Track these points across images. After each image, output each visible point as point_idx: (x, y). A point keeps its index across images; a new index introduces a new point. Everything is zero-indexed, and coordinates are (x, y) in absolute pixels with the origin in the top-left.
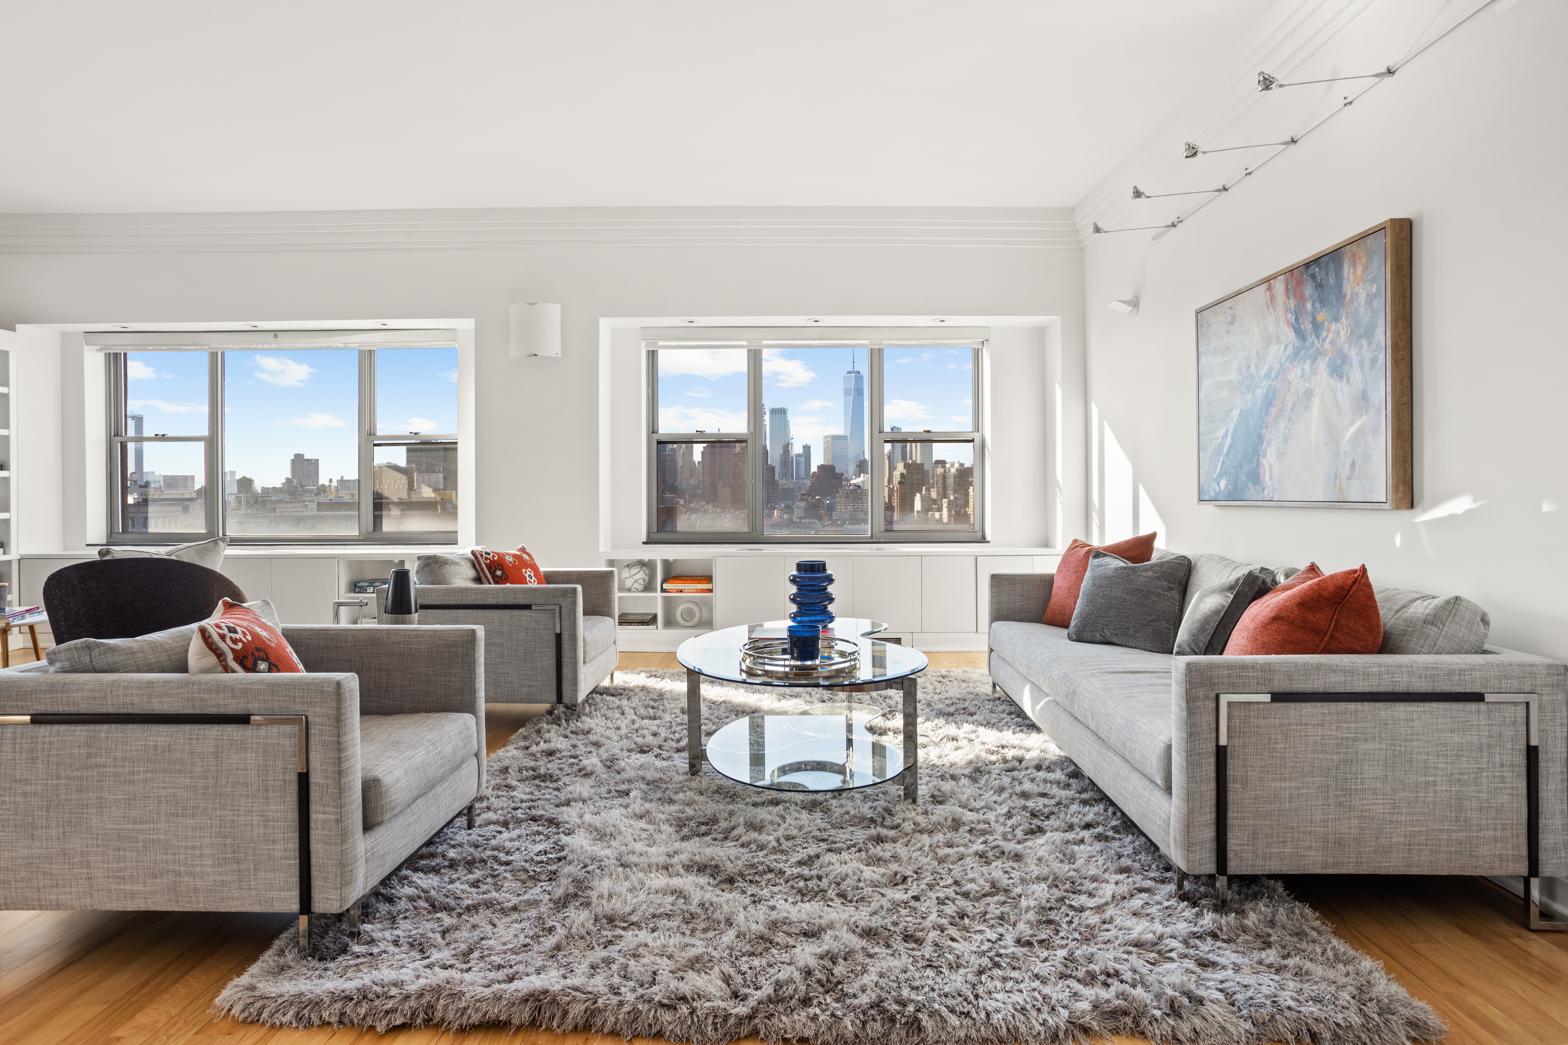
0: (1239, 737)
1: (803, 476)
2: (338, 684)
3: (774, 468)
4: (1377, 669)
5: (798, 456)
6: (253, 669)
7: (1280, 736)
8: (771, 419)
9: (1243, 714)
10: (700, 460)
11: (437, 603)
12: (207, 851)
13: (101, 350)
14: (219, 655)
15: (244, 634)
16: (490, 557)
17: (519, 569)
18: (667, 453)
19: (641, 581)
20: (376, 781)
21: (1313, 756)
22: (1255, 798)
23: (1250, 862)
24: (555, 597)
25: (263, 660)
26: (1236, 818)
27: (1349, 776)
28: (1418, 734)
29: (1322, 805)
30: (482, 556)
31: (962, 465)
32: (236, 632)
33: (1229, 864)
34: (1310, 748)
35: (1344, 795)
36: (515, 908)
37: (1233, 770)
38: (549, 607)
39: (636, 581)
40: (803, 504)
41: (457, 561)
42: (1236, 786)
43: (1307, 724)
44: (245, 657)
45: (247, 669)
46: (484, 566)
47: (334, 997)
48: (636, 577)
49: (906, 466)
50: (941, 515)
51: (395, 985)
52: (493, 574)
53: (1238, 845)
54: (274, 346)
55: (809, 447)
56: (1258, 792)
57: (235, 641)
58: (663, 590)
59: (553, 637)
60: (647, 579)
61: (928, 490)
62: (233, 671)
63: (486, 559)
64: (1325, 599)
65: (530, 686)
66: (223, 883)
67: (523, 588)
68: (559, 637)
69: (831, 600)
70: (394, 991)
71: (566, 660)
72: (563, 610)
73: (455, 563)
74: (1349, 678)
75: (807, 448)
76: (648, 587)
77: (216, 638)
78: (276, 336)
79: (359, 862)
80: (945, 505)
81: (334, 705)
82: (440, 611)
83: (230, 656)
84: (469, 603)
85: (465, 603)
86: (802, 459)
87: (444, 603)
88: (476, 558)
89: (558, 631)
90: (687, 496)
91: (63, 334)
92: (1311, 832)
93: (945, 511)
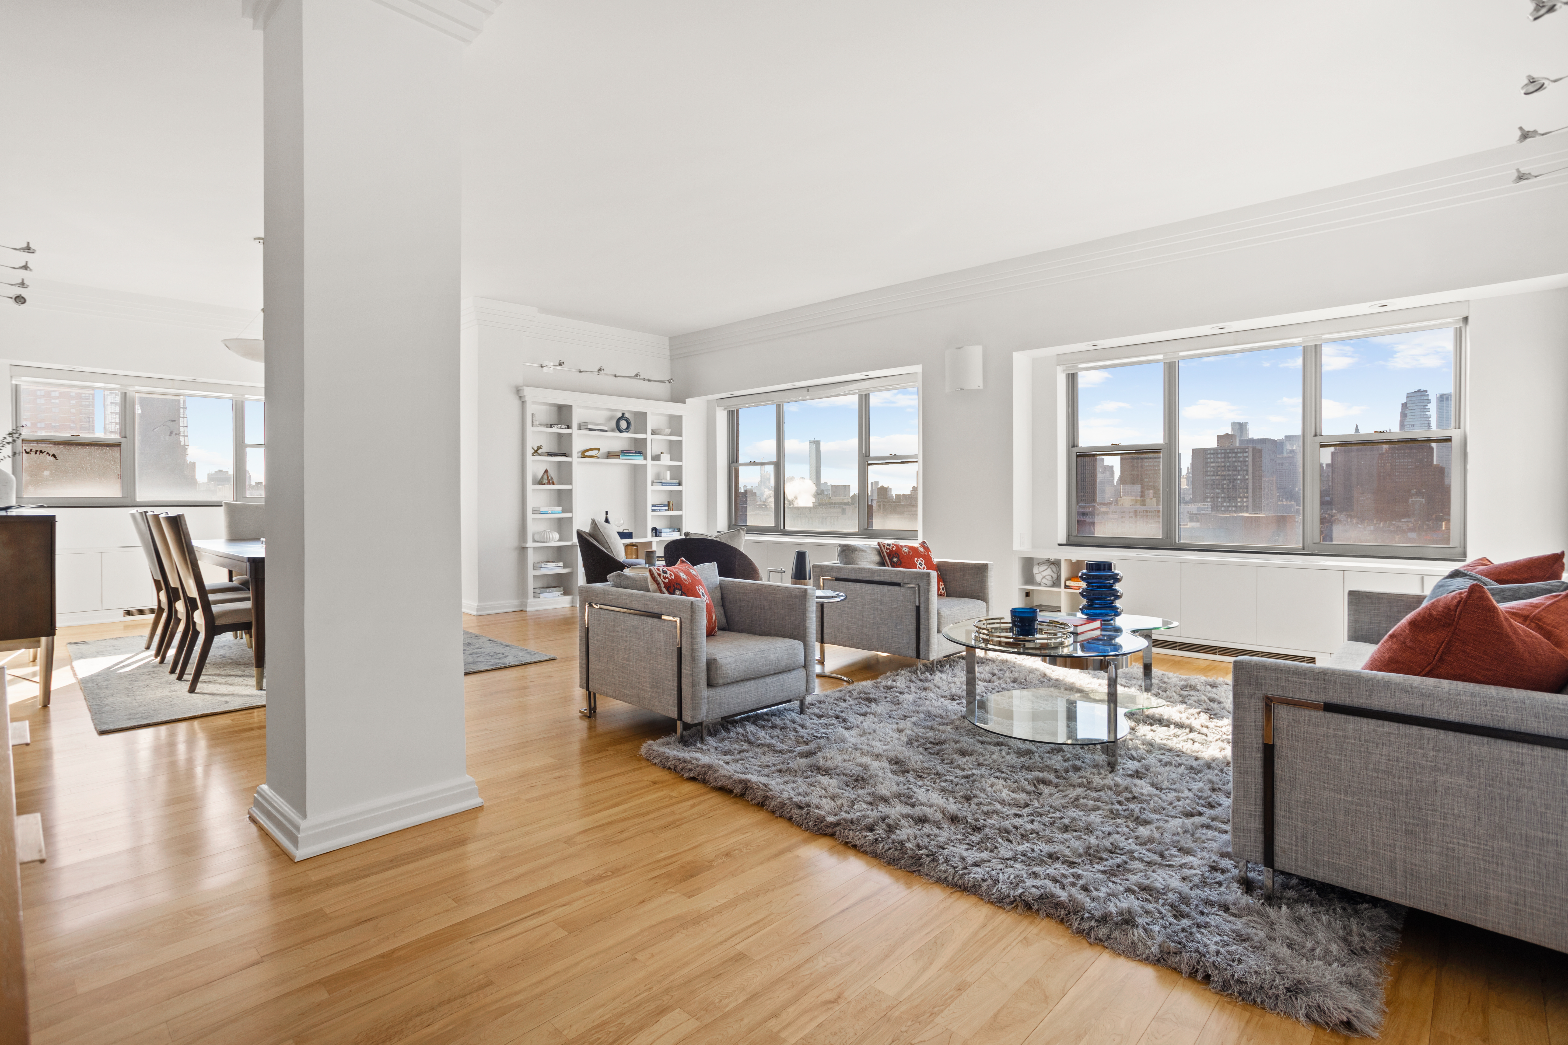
0: (1288, 740)
2: (692, 603)
4: (1469, 698)
6: (673, 593)
7: (1334, 747)
9: (1291, 718)
11: (845, 577)
12: (648, 680)
13: (724, 409)
14: (658, 584)
15: (671, 575)
16: (890, 547)
17: (912, 558)
19: (1049, 578)
20: (715, 660)
21: (1375, 775)
22: (1305, 802)
23: (1300, 863)
24: (915, 578)
25: (679, 590)
26: (1284, 817)
27: (1424, 806)
28: (1530, 781)
29: (1387, 828)
30: (884, 546)
32: (666, 573)
33: (1276, 859)
34: (1371, 766)
35: (1418, 825)
36: (780, 752)
37: (1281, 769)
38: (911, 586)
39: (1044, 577)
41: (865, 549)
42: (1283, 785)
43: (1368, 741)
44: (670, 587)
45: (670, 593)
46: (885, 554)
47: (675, 758)
48: (1044, 573)
51: (696, 760)
52: (891, 560)
53: (1286, 843)
54: (808, 397)
56: (1308, 797)
57: (665, 578)
58: (1066, 587)
59: (914, 608)
60: (1055, 576)
62: (664, 593)
63: (887, 549)
64: (1436, 619)
65: (899, 643)
66: (653, 697)
67: (913, 572)
68: (918, 608)
69: (1118, 597)
70: (694, 762)
71: (922, 627)
72: (921, 588)
73: (862, 551)
74: (1427, 703)
76: (1056, 583)
77: (656, 575)
78: (808, 391)
79: (703, 701)
81: (690, 613)
82: (847, 583)
83: (663, 585)
84: (863, 579)
85: (861, 578)
87: (849, 577)
88: (880, 547)
89: (917, 605)
91: (708, 401)
92: (1373, 853)
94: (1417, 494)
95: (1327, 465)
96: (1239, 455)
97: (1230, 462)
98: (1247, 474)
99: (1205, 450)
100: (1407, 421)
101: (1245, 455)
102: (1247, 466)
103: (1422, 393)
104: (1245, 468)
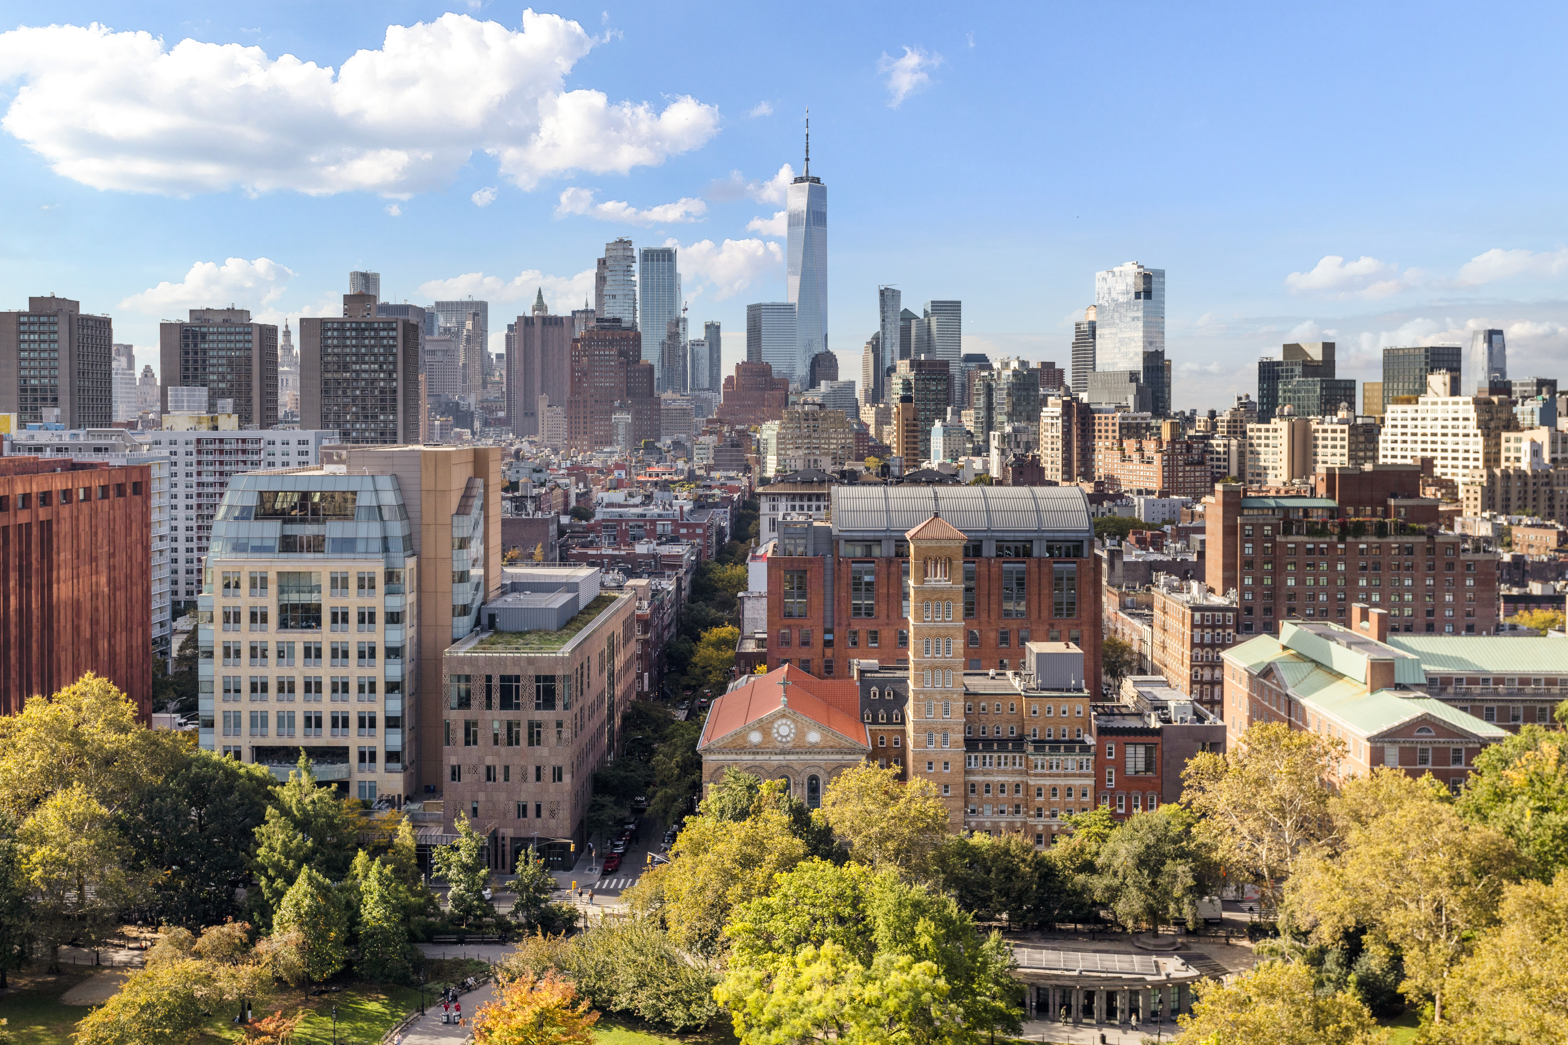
1: (707, 386)
3: (651, 368)
5: (696, 344)
8: (643, 271)
10: (503, 350)
18: (436, 336)
31: (1023, 364)
40: (710, 440)
49: (916, 365)
50: (986, 463)
55: (718, 328)
61: (957, 413)
75: (713, 330)
80: (994, 443)
86: (705, 351)
90: (477, 425)
93: (994, 453)
94: (621, 408)
95: (499, 356)
96: (382, 334)
97: (365, 346)
98: (395, 371)
99: (323, 322)
100: (608, 289)
101: (391, 333)
102: (395, 355)
103: (624, 244)
104: (391, 359)
